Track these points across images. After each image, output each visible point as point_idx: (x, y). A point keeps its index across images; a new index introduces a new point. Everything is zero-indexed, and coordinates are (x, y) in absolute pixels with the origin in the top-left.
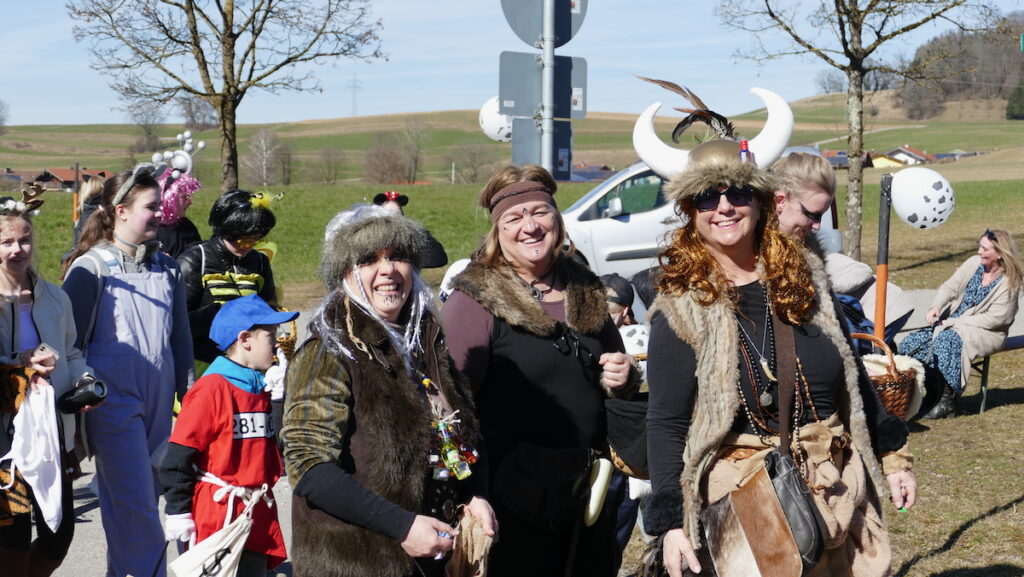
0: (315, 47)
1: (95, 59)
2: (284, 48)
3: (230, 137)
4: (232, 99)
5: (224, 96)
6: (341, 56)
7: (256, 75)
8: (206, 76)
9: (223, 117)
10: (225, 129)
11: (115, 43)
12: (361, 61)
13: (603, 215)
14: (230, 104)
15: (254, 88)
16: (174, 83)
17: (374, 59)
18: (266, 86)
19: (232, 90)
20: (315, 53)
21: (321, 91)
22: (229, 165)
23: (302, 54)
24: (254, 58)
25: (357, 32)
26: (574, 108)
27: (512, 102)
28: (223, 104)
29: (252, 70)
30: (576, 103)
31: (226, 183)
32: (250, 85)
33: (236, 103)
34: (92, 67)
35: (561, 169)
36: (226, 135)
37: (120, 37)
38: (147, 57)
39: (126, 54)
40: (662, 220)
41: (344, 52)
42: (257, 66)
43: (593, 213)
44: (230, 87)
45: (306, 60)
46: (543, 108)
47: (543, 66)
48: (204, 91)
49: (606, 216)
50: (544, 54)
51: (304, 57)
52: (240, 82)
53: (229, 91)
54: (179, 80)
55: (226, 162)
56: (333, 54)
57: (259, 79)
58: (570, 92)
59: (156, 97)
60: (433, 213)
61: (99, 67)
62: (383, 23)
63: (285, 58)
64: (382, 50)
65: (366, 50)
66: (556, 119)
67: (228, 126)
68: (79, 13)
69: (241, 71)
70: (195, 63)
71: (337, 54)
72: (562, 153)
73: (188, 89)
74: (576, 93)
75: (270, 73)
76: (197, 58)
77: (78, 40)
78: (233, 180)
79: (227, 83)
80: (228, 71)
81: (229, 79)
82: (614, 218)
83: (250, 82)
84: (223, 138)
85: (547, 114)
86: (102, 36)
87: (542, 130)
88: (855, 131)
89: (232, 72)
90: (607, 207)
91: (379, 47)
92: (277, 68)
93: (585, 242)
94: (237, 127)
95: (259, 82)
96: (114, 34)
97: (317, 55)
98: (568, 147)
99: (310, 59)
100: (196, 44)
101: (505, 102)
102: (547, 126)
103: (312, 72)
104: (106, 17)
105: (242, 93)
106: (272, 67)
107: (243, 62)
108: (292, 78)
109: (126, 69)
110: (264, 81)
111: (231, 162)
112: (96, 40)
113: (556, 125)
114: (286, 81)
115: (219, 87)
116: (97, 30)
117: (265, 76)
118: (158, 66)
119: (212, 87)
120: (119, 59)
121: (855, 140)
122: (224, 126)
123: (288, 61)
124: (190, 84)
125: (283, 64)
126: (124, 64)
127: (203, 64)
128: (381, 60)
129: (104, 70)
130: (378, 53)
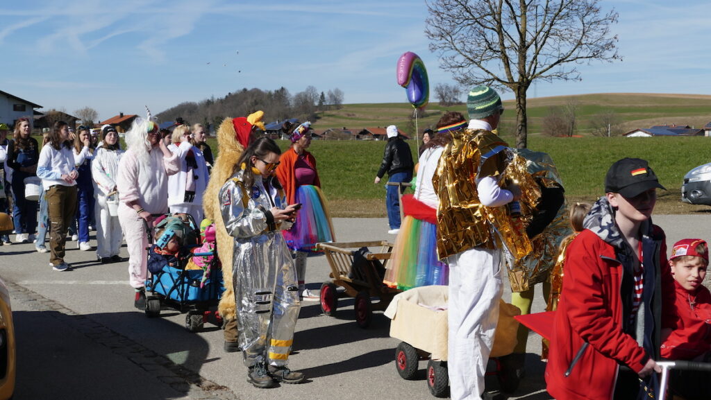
0: (576, 52)
1: (443, 62)
2: (556, 54)
3: (523, 108)
5: (518, 83)
6: (593, 58)
7: (538, 71)
8: (509, 73)
9: (519, 97)
10: (520, 103)
11: (454, 53)
12: (605, 61)
14: (523, 88)
15: (536, 79)
16: (491, 77)
17: (613, 60)
18: (546, 77)
19: (525, 79)
20: (576, 56)
21: (581, 80)
23: (566, 58)
25: (602, 43)
28: (519, 89)
29: (535, 68)
31: (520, 136)
32: (534, 78)
33: (526, 88)
34: (440, 67)
36: (520, 107)
37: (457, 50)
38: (472, 61)
39: (460, 59)
41: (594, 56)
42: (538, 66)
44: (523, 78)
45: (568, 61)
48: (507, 81)
51: (568, 59)
52: (529, 75)
53: (523, 81)
54: (492, 74)
56: (587, 57)
57: (541, 73)
60: (613, 154)
61: (445, 67)
62: (618, 37)
63: (556, 60)
64: (618, 54)
65: (608, 54)
67: (522, 102)
68: (433, 35)
69: (530, 70)
70: (502, 64)
71: (590, 57)
73: (499, 80)
75: (547, 69)
76: (504, 61)
77: (432, 52)
78: (524, 135)
79: (521, 75)
80: (523, 70)
81: (522, 74)
83: (534, 76)
84: (519, 109)
86: (446, 49)
89: (525, 69)
91: (617, 52)
92: (552, 66)
94: (527, 101)
95: (541, 75)
96: (453, 48)
97: (577, 58)
99: (573, 60)
100: (503, 53)
103: (574, 68)
104: (449, 38)
105: (529, 82)
106: (548, 66)
107: (531, 65)
108: (562, 72)
109: (461, 69)
110: (544, 75)
111: (523, 124)
112: (443, 51)
114: (558, 74)
115: (516, 78)
116: (443, 45)
117: (544, 71)
118: (479, 66)
119: (512, 78)
120: (456, 62)
122: (519, 101)
123: (558, 62)
124: (501, 78)
125: (555, 64)
126: (459, 64)
127: (507, 65)
128: (618, 61)
129: (448, 69)
130: (616, 56)
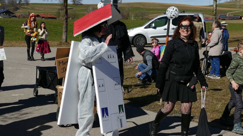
3: (66, 7)
9: (64, 2)
10: (65, 5)
22: (65, 13)
26: (118, 2)
36: (65, 6)
40: (164, 29)
43: (148, 27)
46: (111, 1)
49: (151, 28)
55: (65, 12)
78: (66, 17)
82: (152, 28)
85: (112, 3)
88: (215, 10)
90: (151, 26)
93: (146, 33)
94: (68, 4)
121: (214, 12)
122: (65, 4)
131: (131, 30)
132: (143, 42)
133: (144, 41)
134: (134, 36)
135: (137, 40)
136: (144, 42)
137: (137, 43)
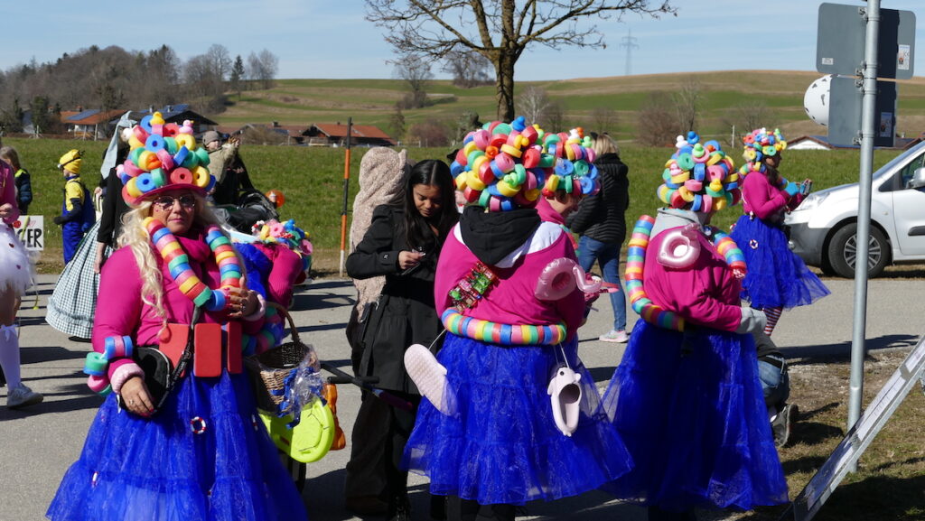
1: (371, 10)
3: (508, 94)
4: (509, 54)
5: (501, 49)
6: (627, 10)
7: (536, 29)
8: (484, 29)
9: (500, 73)
10: (502, 85)
13: (907, 186)
14: (508, 59)
15: (534, 43)
16: (450, 36)
17: (661, 14)
18: (546, 41)
19: (511, 43)
20: (599, 6)
21: (605, 46)
23: (585, 8)
24: (534, 11)
26: (900, 67)
27: (832, 60)
28: (501, 59)
29: (532, 24)
30: (902, 62)
32: (529, 40)
33: (515, 58)
34: (367, 18)
35: (883, 135)
36: (503, 91)
38: (423, 8)
39: (403, 6)
41: (629, 6)
42: (538, 20)
43: (896, 183)
44: (509, 41)
45: (588, 13)
46: (865, 66)
47: (867, 20)
48: (482, 45)
49: (911, 187)
50: (868, 7)
51: (587, 10)
52: (519, 36)
53: (507, 45)
54: (456, 33)
56: (617, 8)
57: (539, 33)
58: (897, 50)
59: (433, 51)
61: (374, 18)
63: (567, 11)
64: (671, 4)
66: (879, 79)
67: (506, 82)
69: (521, 24)
70: (473, 16)
71: (623, 8)
72: (885, 118)
73: (467, 43)
74: (903, 50)
75: (551, 27)
76: (475, 10)
79: (506, 36)
80: (508, 28)
81: (508, 33)
82: (918, 189)
83: (530, 37)
84: (500, 94)
85: (869, 73)
87: (864, 91)
89: (512, 25)
90: (911, 177)
92: (559, 22)
93: (887, 214)
94: (515, 83)
95: (539, 36)
97: (601, 8)
98: (892, 110)
99: (593, 12)
101: (824, 59)
102: (869, 86)
103: (596, 26)
105: (522, 47)
106: (553, 21)
107: (523, 15)
108: (574, 33)
109: (403, 22)
110: (544, 36)
113: (879, 85)
114: (568, 36)
115: (498, 40)
117: (546, 29)
118: (435, 18)
119: (490, 41)
120: (395, 11)
122: (502, 81)
123: (571, 15)
124: (467, 37)
125: (565, 17)
126: (400, 15)
127: (482, 17)
128: (669, 15)
129: (380, 22)
130: (666, 8)
131: (818, 198)
132: (874, 257)
133: (878, 250)
134: (831, 227)
135: (847, 244)
136: (879, 253)
137: (847, 260)
